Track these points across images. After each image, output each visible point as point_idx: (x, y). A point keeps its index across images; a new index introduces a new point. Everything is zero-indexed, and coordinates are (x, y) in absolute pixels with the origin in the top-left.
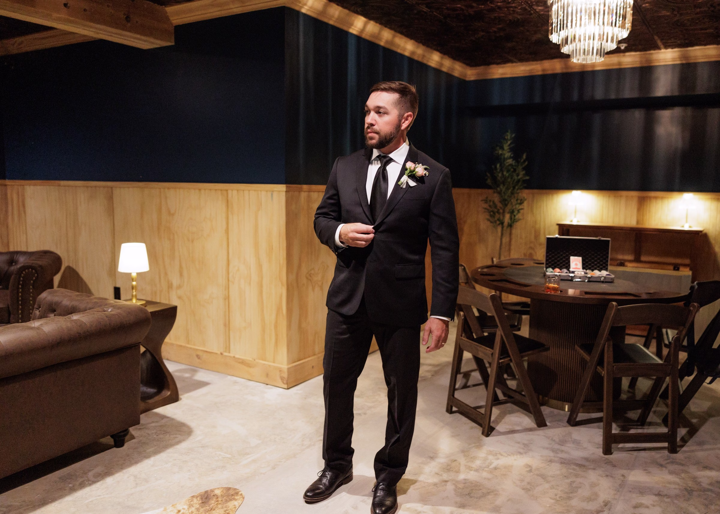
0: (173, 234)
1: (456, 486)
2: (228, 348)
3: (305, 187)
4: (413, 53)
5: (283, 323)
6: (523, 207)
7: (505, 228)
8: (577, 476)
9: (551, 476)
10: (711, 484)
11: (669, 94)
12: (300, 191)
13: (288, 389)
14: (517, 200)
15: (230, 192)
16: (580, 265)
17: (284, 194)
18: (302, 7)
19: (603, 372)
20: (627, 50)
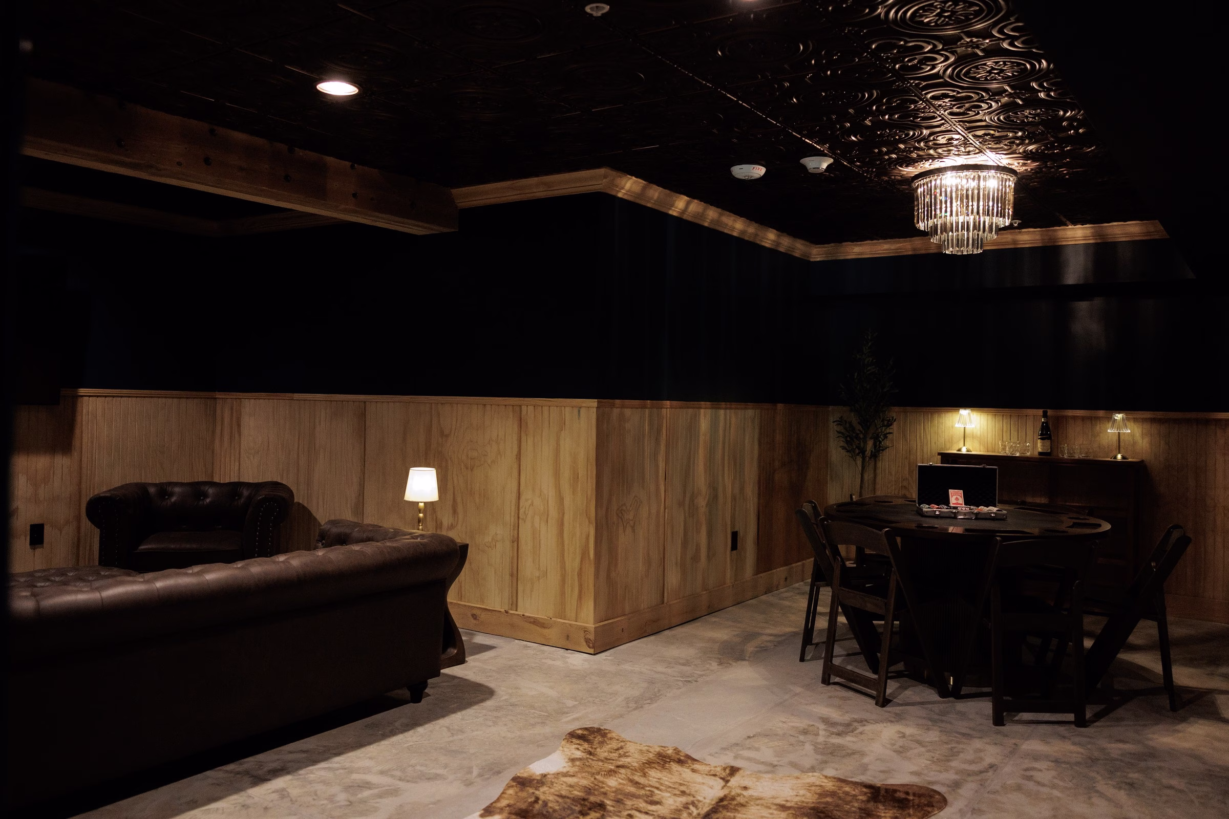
0: (447, 461)
1: (815, 747)
2: (514, 604)
3: (618, 402)
4: (743, 232)
5: (590, 571)
6: (891, 431)
7: (867, 459)
8: (958, 743)
9: (927, 742)
10: (1122, 755)
11: (1081, 282)
12: (613, 406)
13: (594, 654)
14: (883, 421)
15: (524, 408)
16: (961, 501)
17: (595, 410)
18: (619, 191)
19: (990, 624)
20: (1020, 227)
